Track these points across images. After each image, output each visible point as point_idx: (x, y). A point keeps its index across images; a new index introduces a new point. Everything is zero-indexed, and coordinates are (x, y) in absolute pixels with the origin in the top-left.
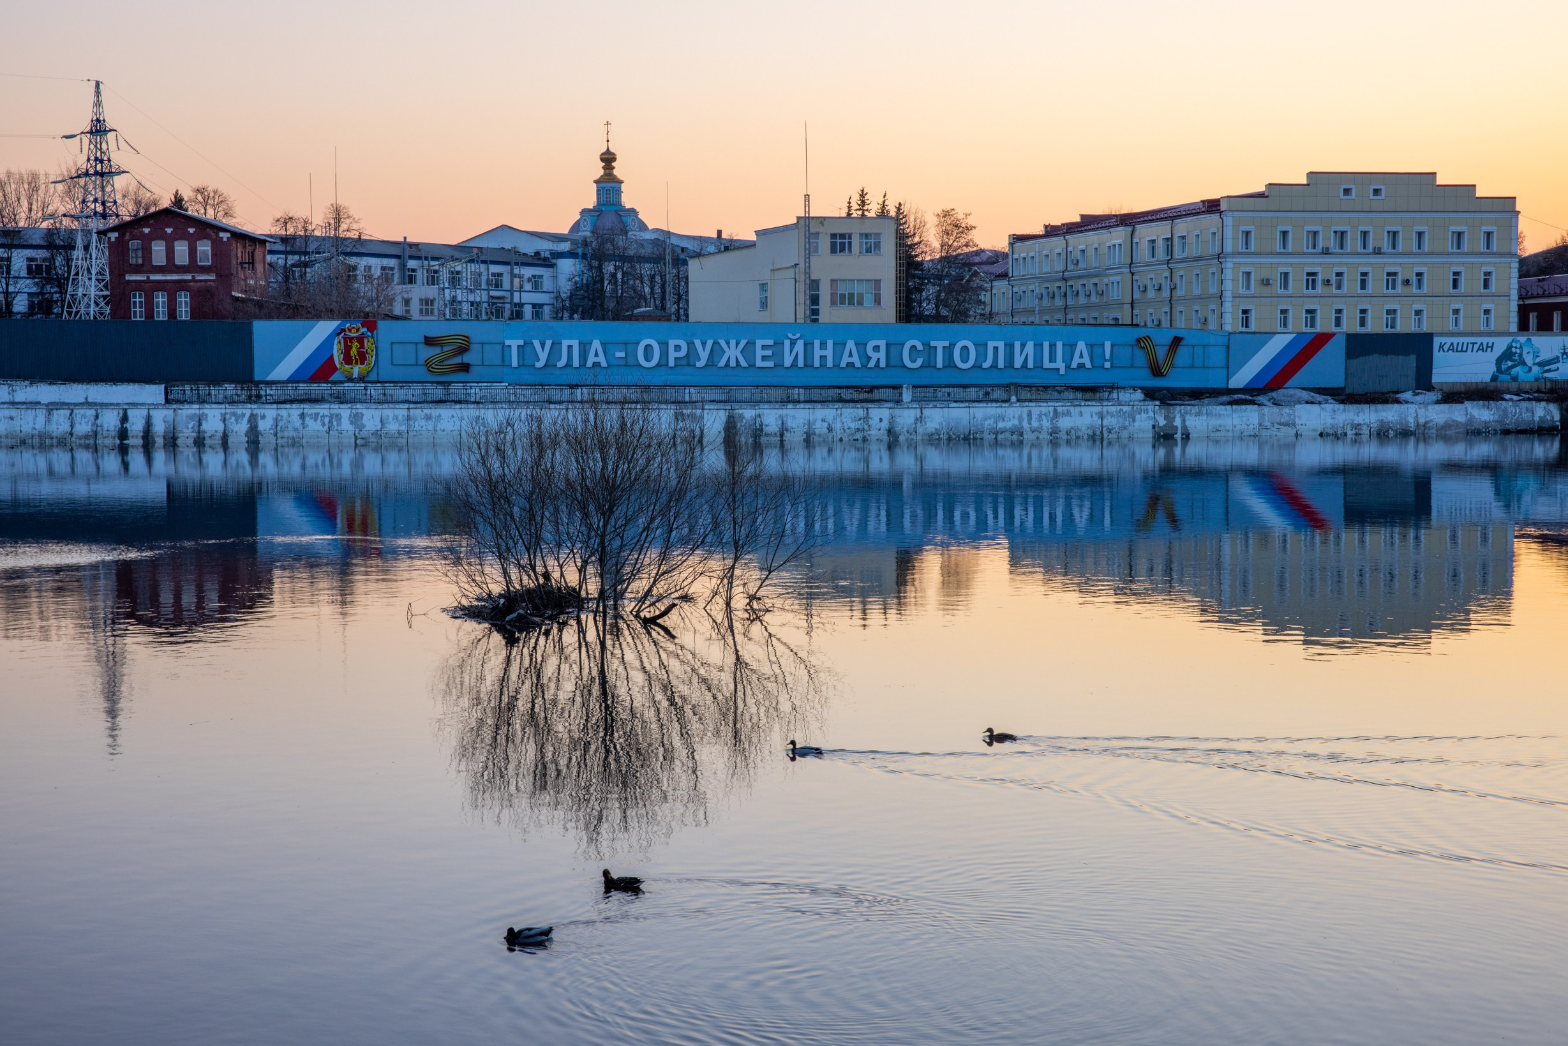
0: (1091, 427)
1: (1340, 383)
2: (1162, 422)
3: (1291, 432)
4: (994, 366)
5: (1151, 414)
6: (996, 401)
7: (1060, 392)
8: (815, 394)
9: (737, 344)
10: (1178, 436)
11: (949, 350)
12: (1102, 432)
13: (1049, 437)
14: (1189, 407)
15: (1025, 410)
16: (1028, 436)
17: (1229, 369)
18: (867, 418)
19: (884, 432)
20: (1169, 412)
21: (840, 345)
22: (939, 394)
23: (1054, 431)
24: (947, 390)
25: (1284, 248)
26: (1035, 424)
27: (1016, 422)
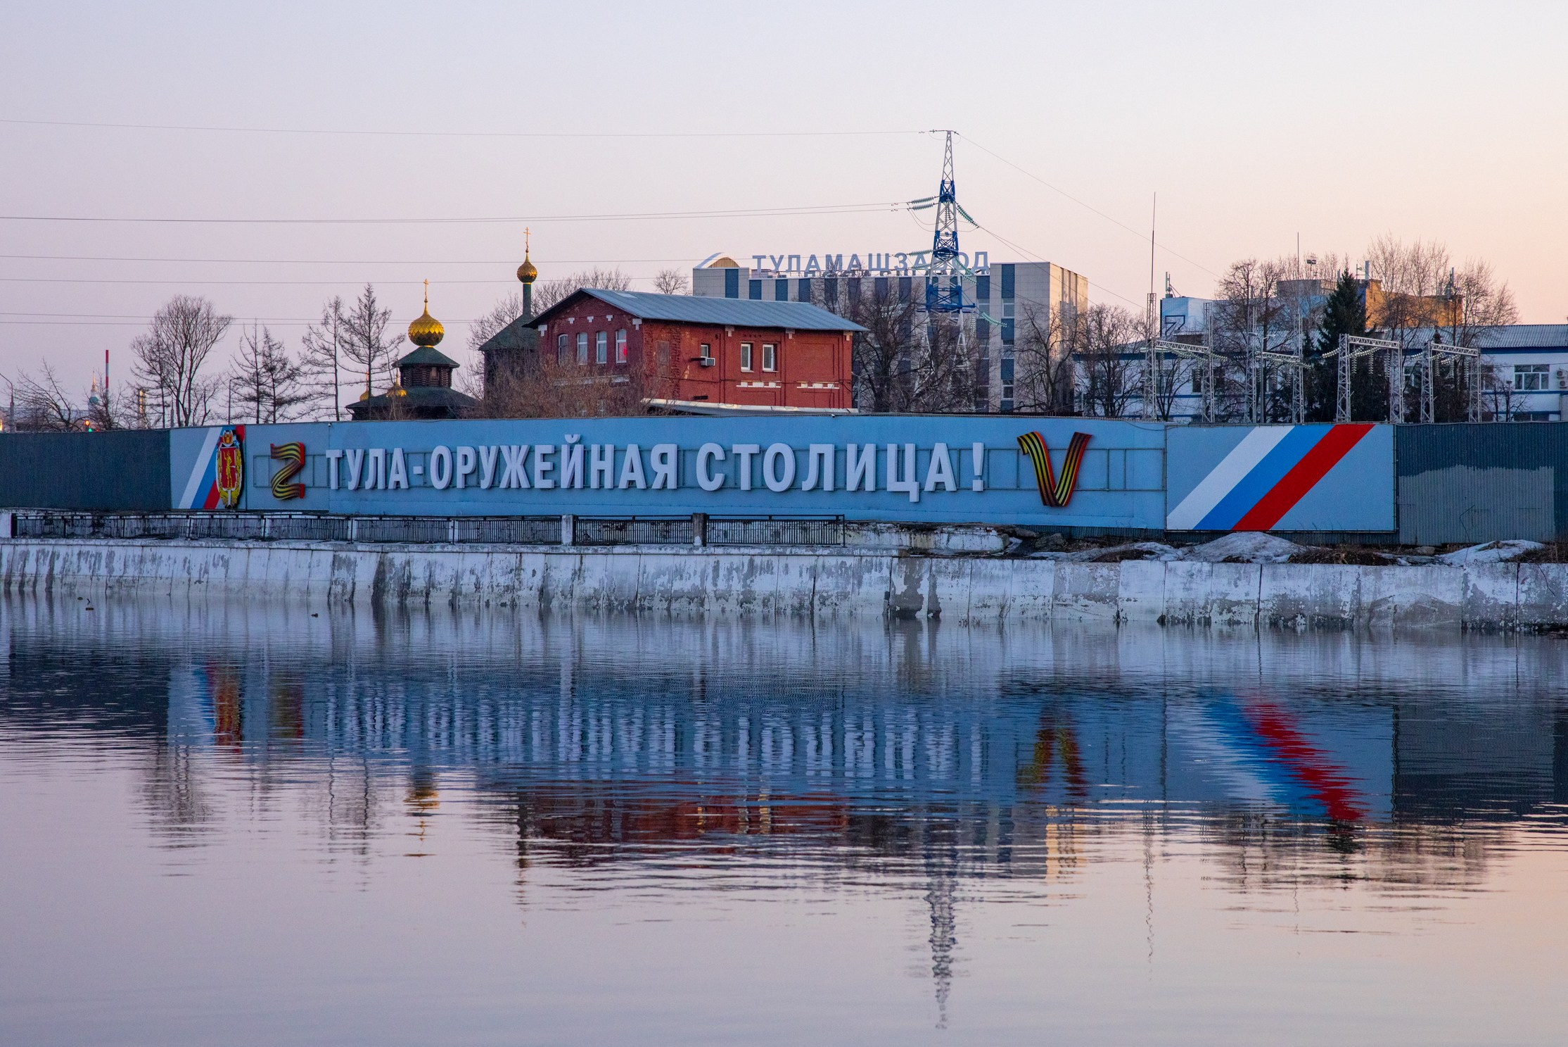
0: (798, 594)
2: (900, 587)
3: (1108, 612)
4: (819, 486)
5: (886, 572)
10: (922, 615)
11: (759, 460)
12: (812, 603)
13: (738, 608)
15: (712, 560)
16: (712, 607)
17: (1167, 493)
18: (519, 569)
19: (535, 592)
20: (912, 570)
23: (747, 599)
26: (722, 585)
27: (698, 582)
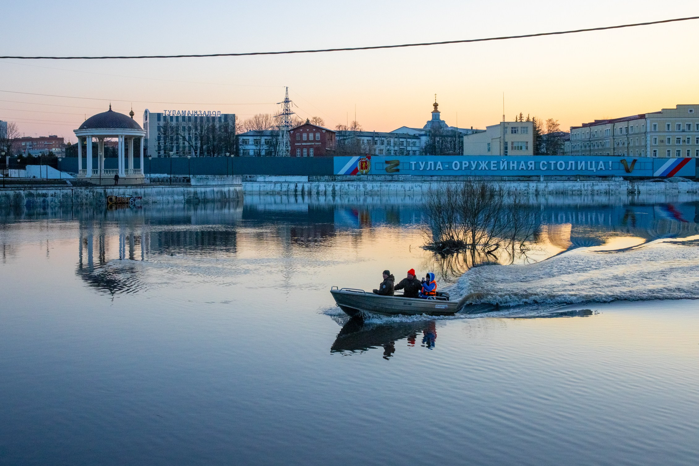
0: (605, 189)
1: (694, 175)
2: (630, 187)
3: (677, 191)
4: (571, 169)
5: (626, 185)
6: (572, 181)
7: (594, 178)
8: (511, 178)
9: (485, 162)
10: (636, 192)
11: (556, 164)
12: (609, 191)
13: (591, 192)
14: (640, 183)
15: (583, 183)
16: (584, 192)
17: (653, 170)
18: (528, 186)
19: (534, 191)
20: (633, 184)
21: (519, 163)
22: (553, 179)
23: (593, 191)
24: (555, 177)
25: (668, 130)
26: (586, 188)
27: (579, 188)
